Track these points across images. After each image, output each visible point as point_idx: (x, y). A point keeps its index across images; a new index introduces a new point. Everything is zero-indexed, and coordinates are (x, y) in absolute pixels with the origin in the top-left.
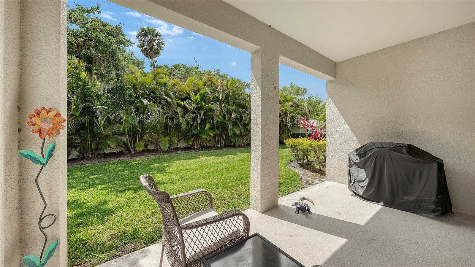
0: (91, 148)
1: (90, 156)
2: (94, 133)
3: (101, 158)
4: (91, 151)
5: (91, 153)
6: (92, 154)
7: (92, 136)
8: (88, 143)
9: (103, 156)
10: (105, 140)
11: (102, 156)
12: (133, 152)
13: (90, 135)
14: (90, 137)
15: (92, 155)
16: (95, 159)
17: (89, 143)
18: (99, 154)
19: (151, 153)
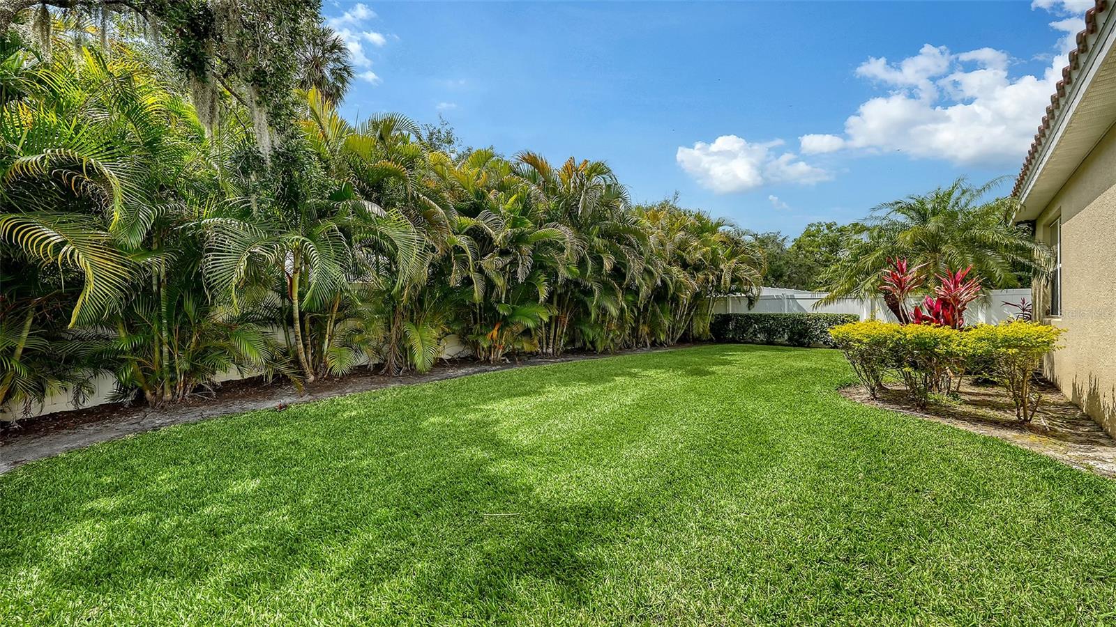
0: (172, 369)
1: (168, 396)
2: (186, 315)
3: (208, 403)
4: (172, 380)
5: (171, 387)
6: (173, 388)
7: (175, 327)
8: (161, 352)
9: (214, 394)
10: (227, 338)
11: (209, 395)
12: (312, 378)
13: (169, 324)
14: (170, 331)
15: (174, 394)
16: (188, 406)
17: (165, 349)
18: (199, 388)
19: (369, 379)
